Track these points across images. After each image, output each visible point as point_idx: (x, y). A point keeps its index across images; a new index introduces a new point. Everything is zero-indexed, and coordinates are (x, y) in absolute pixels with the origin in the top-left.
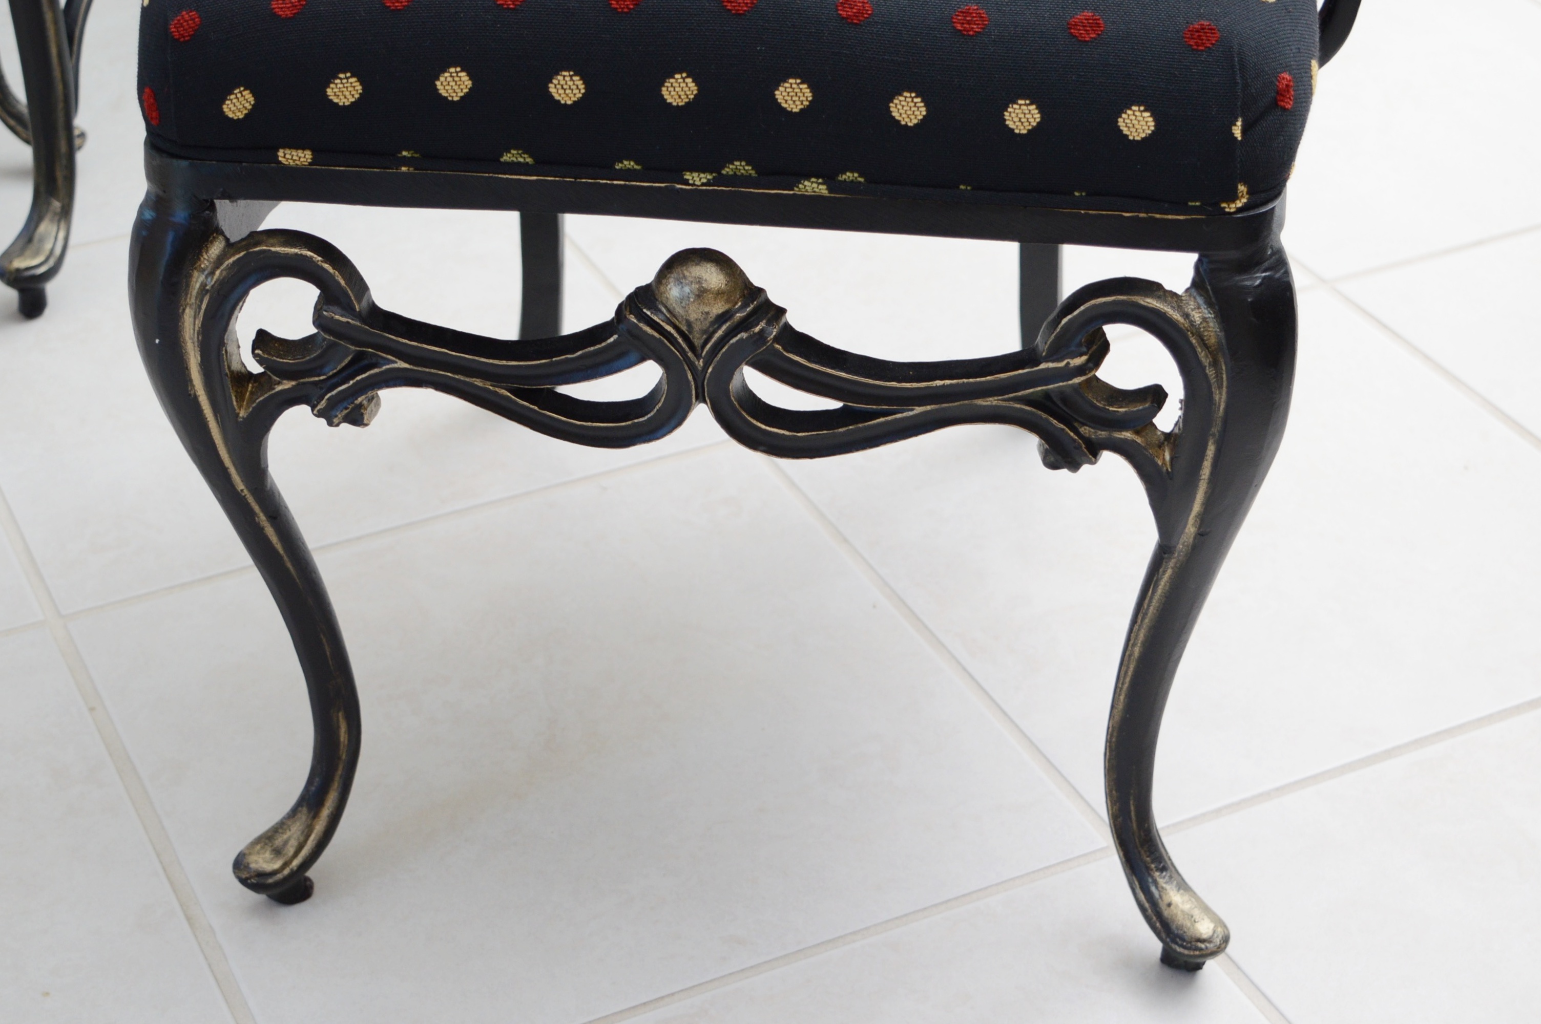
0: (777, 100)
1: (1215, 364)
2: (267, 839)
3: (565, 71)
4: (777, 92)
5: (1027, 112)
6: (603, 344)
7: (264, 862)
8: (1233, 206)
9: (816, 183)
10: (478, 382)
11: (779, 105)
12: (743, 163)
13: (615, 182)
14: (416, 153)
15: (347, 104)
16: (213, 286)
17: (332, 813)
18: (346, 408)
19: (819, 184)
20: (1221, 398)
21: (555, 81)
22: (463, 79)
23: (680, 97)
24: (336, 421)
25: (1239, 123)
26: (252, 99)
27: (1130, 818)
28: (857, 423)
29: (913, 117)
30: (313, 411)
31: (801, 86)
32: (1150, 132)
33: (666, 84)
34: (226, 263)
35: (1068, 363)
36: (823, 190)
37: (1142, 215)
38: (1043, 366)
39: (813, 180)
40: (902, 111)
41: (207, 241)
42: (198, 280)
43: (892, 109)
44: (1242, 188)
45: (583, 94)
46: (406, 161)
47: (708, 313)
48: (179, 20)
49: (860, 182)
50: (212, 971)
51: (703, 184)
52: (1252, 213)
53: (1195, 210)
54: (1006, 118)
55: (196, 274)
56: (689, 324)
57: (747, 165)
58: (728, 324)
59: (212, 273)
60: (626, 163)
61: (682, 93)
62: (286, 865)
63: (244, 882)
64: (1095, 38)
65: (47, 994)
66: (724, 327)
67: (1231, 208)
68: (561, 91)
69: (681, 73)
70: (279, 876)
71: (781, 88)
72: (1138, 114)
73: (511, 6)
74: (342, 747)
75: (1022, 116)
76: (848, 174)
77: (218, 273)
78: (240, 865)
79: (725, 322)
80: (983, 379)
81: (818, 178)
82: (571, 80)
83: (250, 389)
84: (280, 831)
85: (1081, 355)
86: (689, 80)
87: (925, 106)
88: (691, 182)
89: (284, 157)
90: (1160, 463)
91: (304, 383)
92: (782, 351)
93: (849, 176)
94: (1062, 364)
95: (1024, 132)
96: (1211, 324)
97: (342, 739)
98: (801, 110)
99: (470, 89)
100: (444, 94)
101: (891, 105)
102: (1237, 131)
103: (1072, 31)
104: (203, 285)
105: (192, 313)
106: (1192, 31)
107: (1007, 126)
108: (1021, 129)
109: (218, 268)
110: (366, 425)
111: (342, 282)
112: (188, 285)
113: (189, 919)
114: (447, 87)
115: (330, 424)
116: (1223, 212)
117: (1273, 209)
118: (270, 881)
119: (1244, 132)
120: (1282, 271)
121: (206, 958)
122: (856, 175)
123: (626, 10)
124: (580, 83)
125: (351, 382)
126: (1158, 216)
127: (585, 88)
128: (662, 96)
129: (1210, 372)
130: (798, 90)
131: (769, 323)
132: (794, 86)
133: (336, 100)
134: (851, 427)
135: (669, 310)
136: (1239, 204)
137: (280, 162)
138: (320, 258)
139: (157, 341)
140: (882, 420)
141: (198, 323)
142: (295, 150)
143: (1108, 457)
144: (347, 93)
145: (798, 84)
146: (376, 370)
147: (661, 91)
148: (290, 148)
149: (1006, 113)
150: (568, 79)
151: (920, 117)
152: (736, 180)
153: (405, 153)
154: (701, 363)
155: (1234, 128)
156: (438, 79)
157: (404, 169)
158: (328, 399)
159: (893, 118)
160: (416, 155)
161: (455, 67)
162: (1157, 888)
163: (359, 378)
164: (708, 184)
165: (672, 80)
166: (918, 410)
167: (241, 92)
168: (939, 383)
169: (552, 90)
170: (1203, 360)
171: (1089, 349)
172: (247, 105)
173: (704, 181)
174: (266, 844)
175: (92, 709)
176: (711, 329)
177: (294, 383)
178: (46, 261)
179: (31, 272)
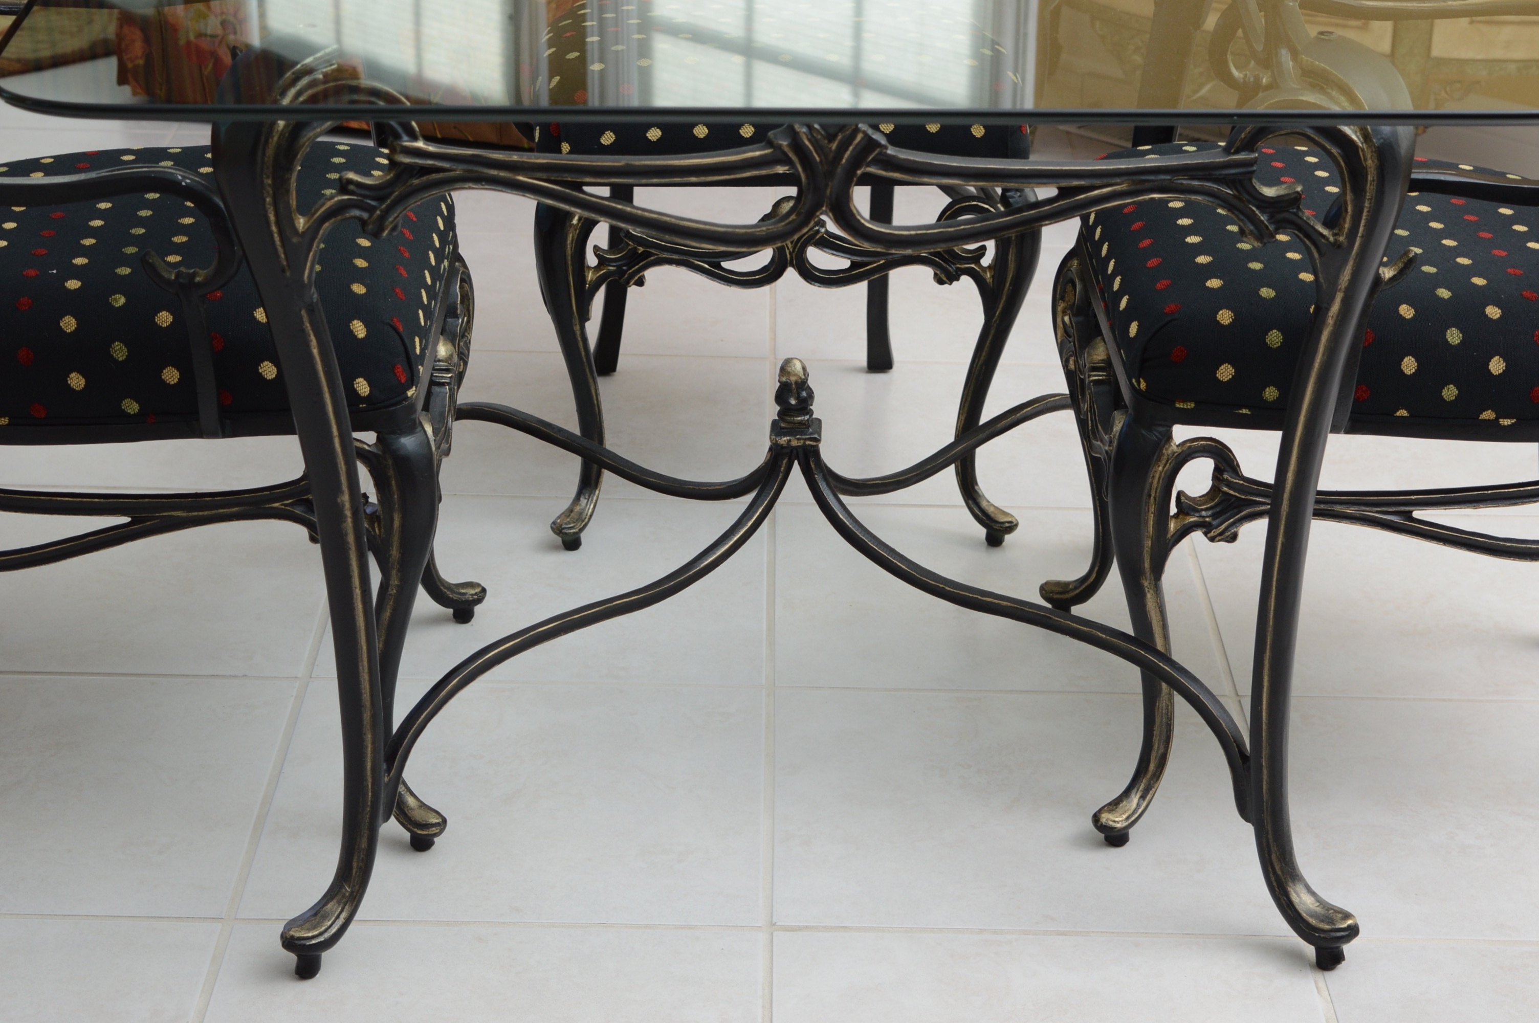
178: (321, 934)
179: (303, 942)
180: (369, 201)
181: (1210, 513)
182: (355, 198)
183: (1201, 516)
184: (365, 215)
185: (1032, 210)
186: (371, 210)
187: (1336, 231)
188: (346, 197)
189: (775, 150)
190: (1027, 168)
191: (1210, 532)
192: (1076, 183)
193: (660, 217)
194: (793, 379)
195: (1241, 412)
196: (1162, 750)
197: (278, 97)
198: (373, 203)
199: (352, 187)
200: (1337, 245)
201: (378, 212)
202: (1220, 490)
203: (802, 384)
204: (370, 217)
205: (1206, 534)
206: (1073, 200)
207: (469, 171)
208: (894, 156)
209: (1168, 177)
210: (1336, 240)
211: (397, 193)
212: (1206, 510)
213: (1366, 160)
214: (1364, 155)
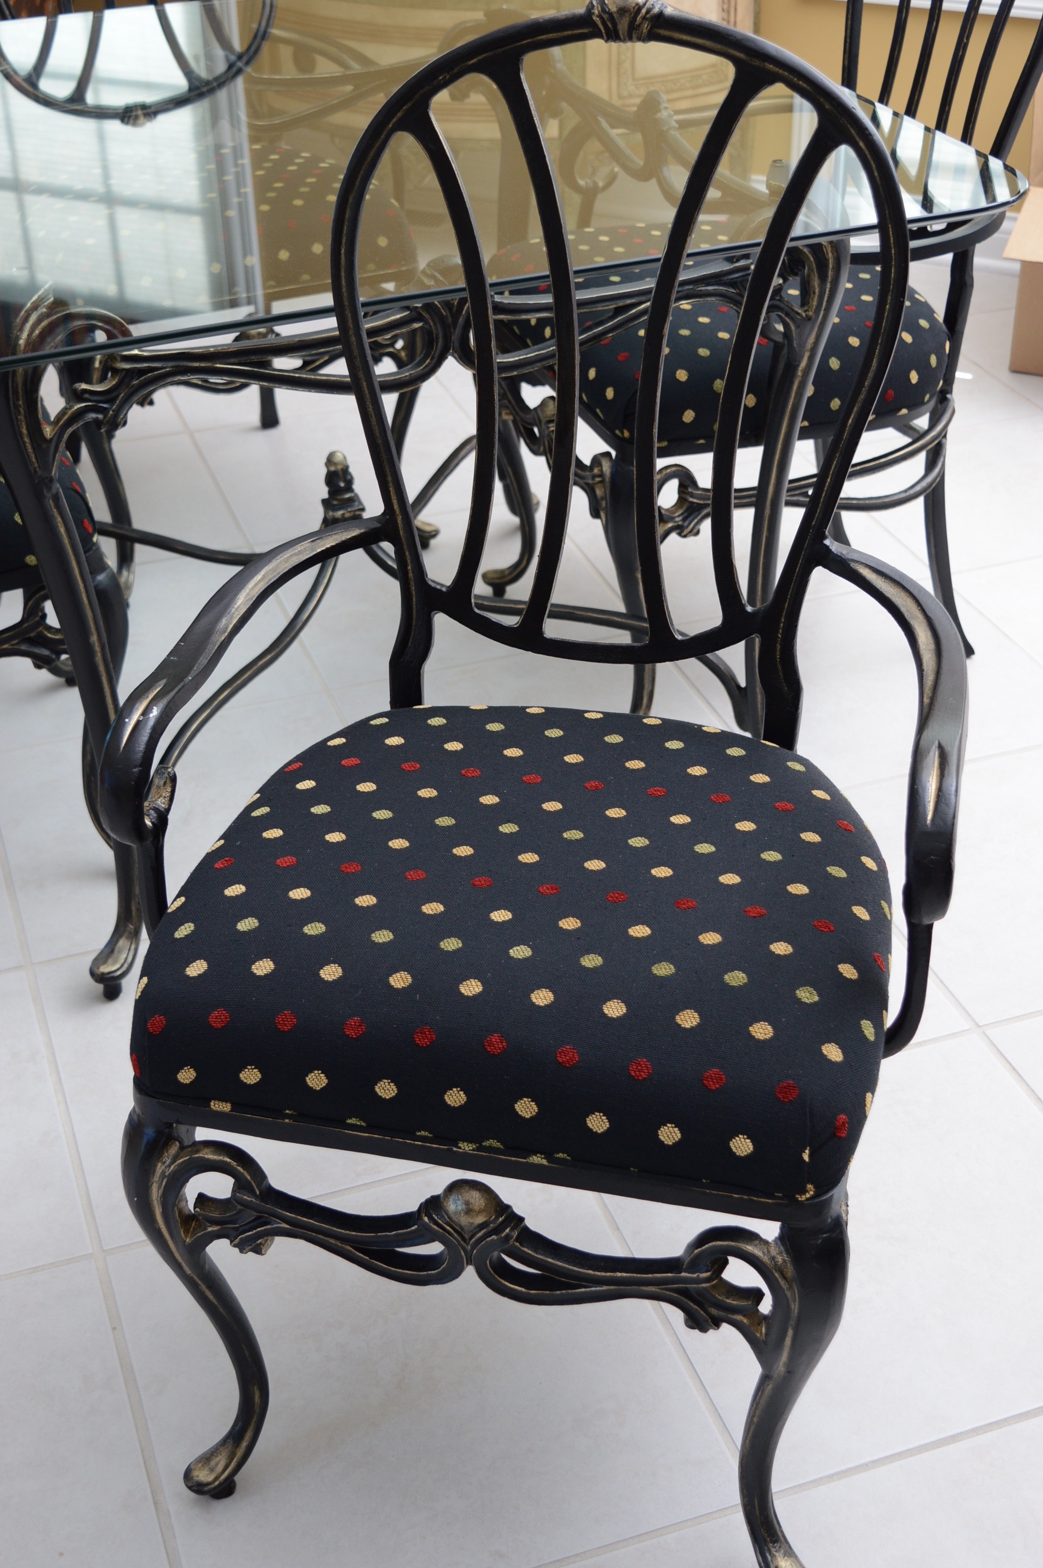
0: (516, 1109)
1: (791, 1287)
2: (206, 1459)
3: (386, 1079)
4: (516, 1105)
5: (672, 1131)
6: (409, 1230)
7: (204, 1476)
8: (804, 1196)
9: (540, 1157)
10: (333, 1241)
11: (517, 1113)
12: (495, 1141)
13: (416, 1143)
14: (295, 1112)
15: (252, 1083)
16: (169, 1174)
17: (248, 1445)
18: (251, 1245)
19: (542, 1158)
20: (795, 1307)
21: (379, 1085)
22: (322, 1078)
23: (456, 1102)
24: (244, 1251)
25: (807, 1151)
26: (195, 1074)
27: (755, 1508)
28: (568, 1289)
29: (600, 1127)
30: (231, 1244)
31: (531, 1103)
32: (750, 1151)
33: (447, 1093)
34: (178, 1162)
35: (699, 1275)
36: (545, 1162)
37: (745, 1197)
38: (683, 1274)
39: (539, 1155)
40: (594, 1124)
41: (167, 1145)
42: (160, 1168)
43: (587, 1122)
44: (810, 1186)
45: (396, 1094)
46: (288, 1116)
47: (472, 1223)
48: (153, 1020)
49: (568, 1160)
50: (165, 1546)
51: (470, 1150)
52: (817, 1200)
53: (779, 1198)
54: (660, 1134)
55: (160, 1164)
56: (461, 1227)
57: (498, 1142)
58: (485, 1230)
59: (169, 1166)
60: (423, 1132)
61: (457, 1100)
62: (216, 1479)
63: (190, 1488)
64: (719, 1088)
65: (61, 1554)
66: (482, 1232)
67: (803, 1198)
68: (382, 1091)
69: (457, 1088)
70: (212, 1486)
71: (518, 1103)
72: (742, 1140)
73: (354, 1036)
74: (256, 1405)
75: (669, 1134)
76: (560, 1154)
77: (172, 1167)
78: (188, 1475)
79: (483, 1229)
80: (646, 1276)
81: (542, 1154)
82: (389, 1085)
83: (193, 1225)
84: (215, 1454)
85: (707, 1272)
86: (462, 1093)
87: (609, 1122)
88: (463, 1148)
89: (214, 1106)
90: (758, 1335)
91: (226, 1228)
92: (519, 1246)
93: (561, 1155)
94: (695, 1275)
95: (671, 1143)
96: (789, 1264)
97: (256, 1401)
98: (531, 1117)
99: (327, 1084)
100: (311, 1085)
101: (587, 1119)
102: (806, 1157)
103: (705, 1082)
104: (163, 1172)
105: (157, 1185)
106: (781, 1087)
107: (660, 1139)
108: (669, 1142)
109: (173, 1164)
110: (263, 1255)
111: (249, 1178)
112: (154, 1171)
113: (155, 1503)
114: (313, 1082)
115: (241, 1252)
116: (797, 1200)
117: (832, 1196)
118: (206, 1489)
119: (810, 1156)
120: (838, 1232)
121: (163, 1535)
122: (565, 1155)
123: (425, 1045)
124: (394, 1087)
125: (254, 1231)
126: (755, 1199)
127: (398, 1090)
128: (445, 1100)
129: (788, 1293)
130: (529, 1105)
131: (512, 1230)
132: (527, 1102)
133: (245, 1081)
134: (563, 1292)
135: (449, 1217)
136: (808, 1196)
137: (212, 1108)
138: (235, 1163)
139: (136, 1199)
140: (583, 1290)
141: (161, 1192)
142: (221, 1103)
143: (725, 1327)
144: (252, 1078)
145: (529, 1102)
146: (269, 1227)
147: (444, 1096)
148: (219, 1100)
149: (659, 1131)
150: (387, 1084)
151: (605, 1128)
152: (490, 1149)
153: (287, 1111)
154: (469, 1247)
155: (803, 1154)
156: (307, 1076)
157: (287, 1121)
158: (240, 1239)
159: (588, 1127)
160: (295, 1113)
161: (318, 1070)
162: (770, 1554)
163: (259, 1229)
164: (473, 1150)
165: (451, 1091)
166: (605, 1288)
167: (188, 1069)
168: (619, 1274)
169: (377, 1089)
170: (783, 1286)
171: (712, 1267)
172: (192, 1077)
173: (471, 1148)
174: (205, 1463)
175: (114, 1329)
176: (475, 1231)
177: (219, 1227)
178: (122, 966)
179: (111, 975)
180: (101, 405)
181: (680, 518)
182: (90, 404)
183: (676, 522)
184: (100, 416)
185: (599, 327)
186: (104, 411)
187: (806, 308)
188: (83, 405)
189: (411, 312)
190: (594, 296)
191: (683, 531)
192: (629, 301)
193: (328, 378)
194: (340, 467)
195: (698, 442)
196: (650, 689)
197: (18, 334)
198: (105, 406)
199: (87, 396)
200: (809, 319)
201: (111, 412)
202: (686, 500)
203: (345, 471)
204: (105, 417)
205: (680, 534)
206: (627, 315)
207: (176, 367)
208: (500, 302)
209: (691, 287)
210: (806, 315)
211: (122, 395)
212: (679, 516)
213: (828, 254)
214: (826, 250)
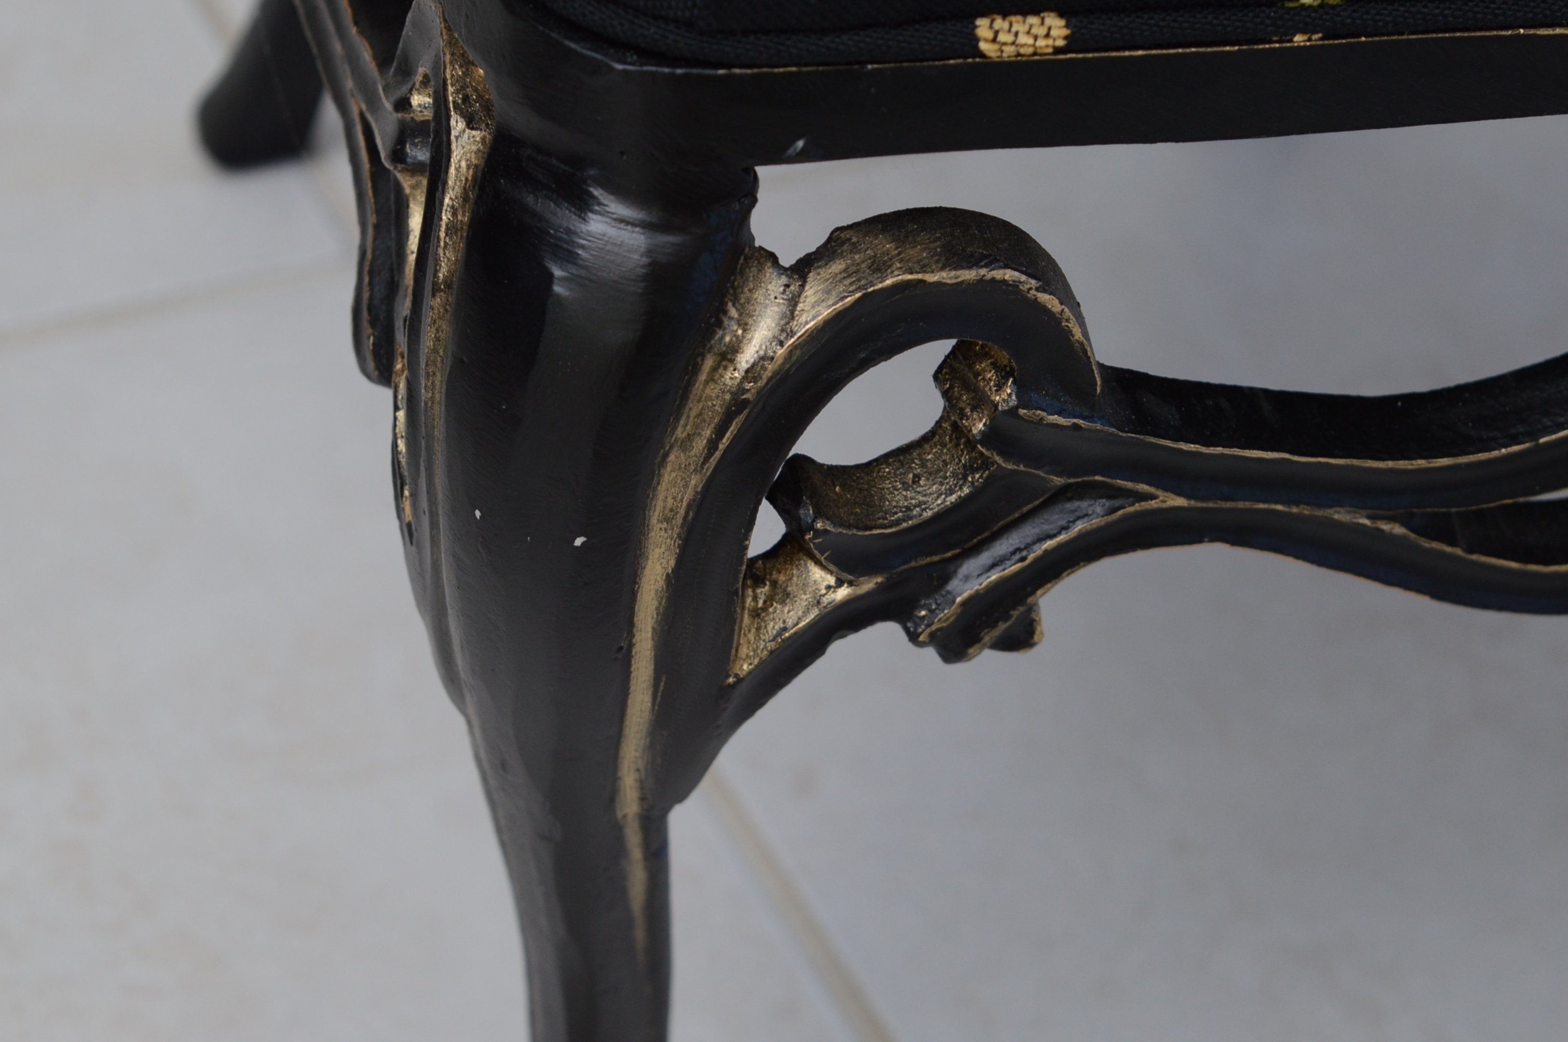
10: (1340, 515)
30: (908, 633)
89: (993, 38)
110: (1034, 645)
137: (982, 55)
138: (1033, 283)
142: (1019, 18)
157: (1299, 39)
